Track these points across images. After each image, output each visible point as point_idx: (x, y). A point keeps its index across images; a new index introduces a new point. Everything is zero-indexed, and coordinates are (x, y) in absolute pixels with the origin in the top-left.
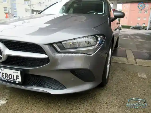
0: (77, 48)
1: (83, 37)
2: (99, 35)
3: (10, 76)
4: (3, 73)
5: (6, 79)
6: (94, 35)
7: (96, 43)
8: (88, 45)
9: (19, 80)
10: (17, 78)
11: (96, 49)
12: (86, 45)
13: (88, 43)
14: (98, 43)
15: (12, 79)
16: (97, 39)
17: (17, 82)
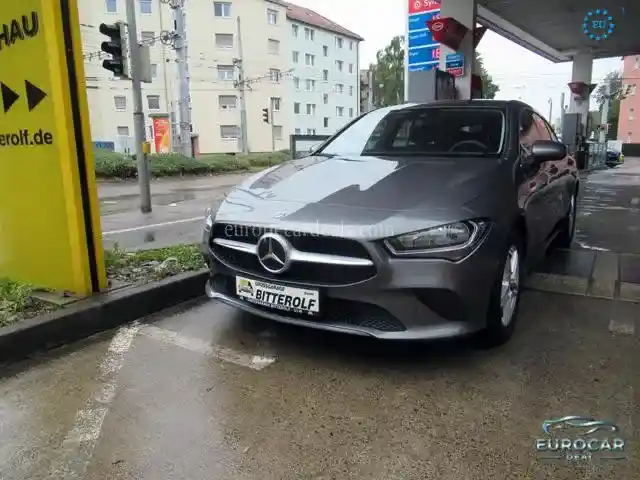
0: (429, 247)
1: (442, 226)
2: (477, 220)
3: (297, 301)
4: (281, 296)
5: (288, 307)
6: (465, 222)
7: (470, 236)
8: (453, 241)
9: (316, 308)
10: (310, 305)
11: (469, 249)
12: (450, 240)
13: (454, 236)
14: (473, 236)
15: (300, 307)
16: (471, 228)
17: (310, 313)
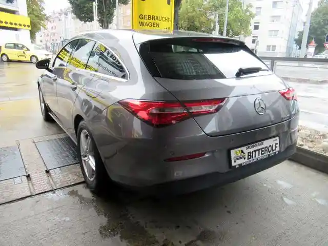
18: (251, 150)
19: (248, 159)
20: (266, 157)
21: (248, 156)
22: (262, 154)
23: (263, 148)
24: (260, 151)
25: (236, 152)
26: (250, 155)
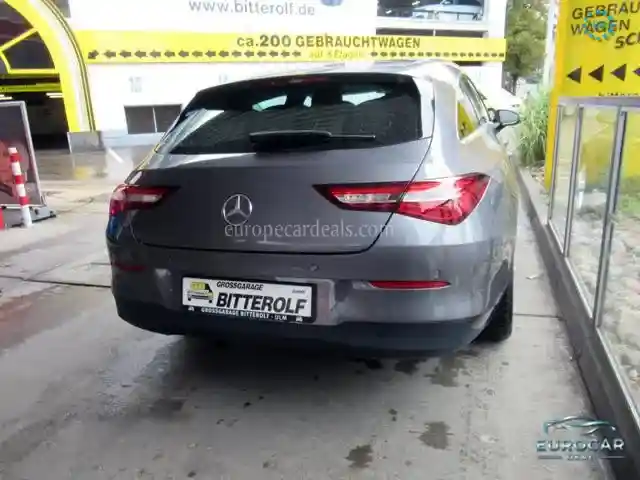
18: (229, 291)
19: (218, 304)
20: (262, 316)
21: (220, 299)
22: (253, 307)
23: (261, 297)
24: (251, 301)
25: (193, 285)
26: (224, 300)
